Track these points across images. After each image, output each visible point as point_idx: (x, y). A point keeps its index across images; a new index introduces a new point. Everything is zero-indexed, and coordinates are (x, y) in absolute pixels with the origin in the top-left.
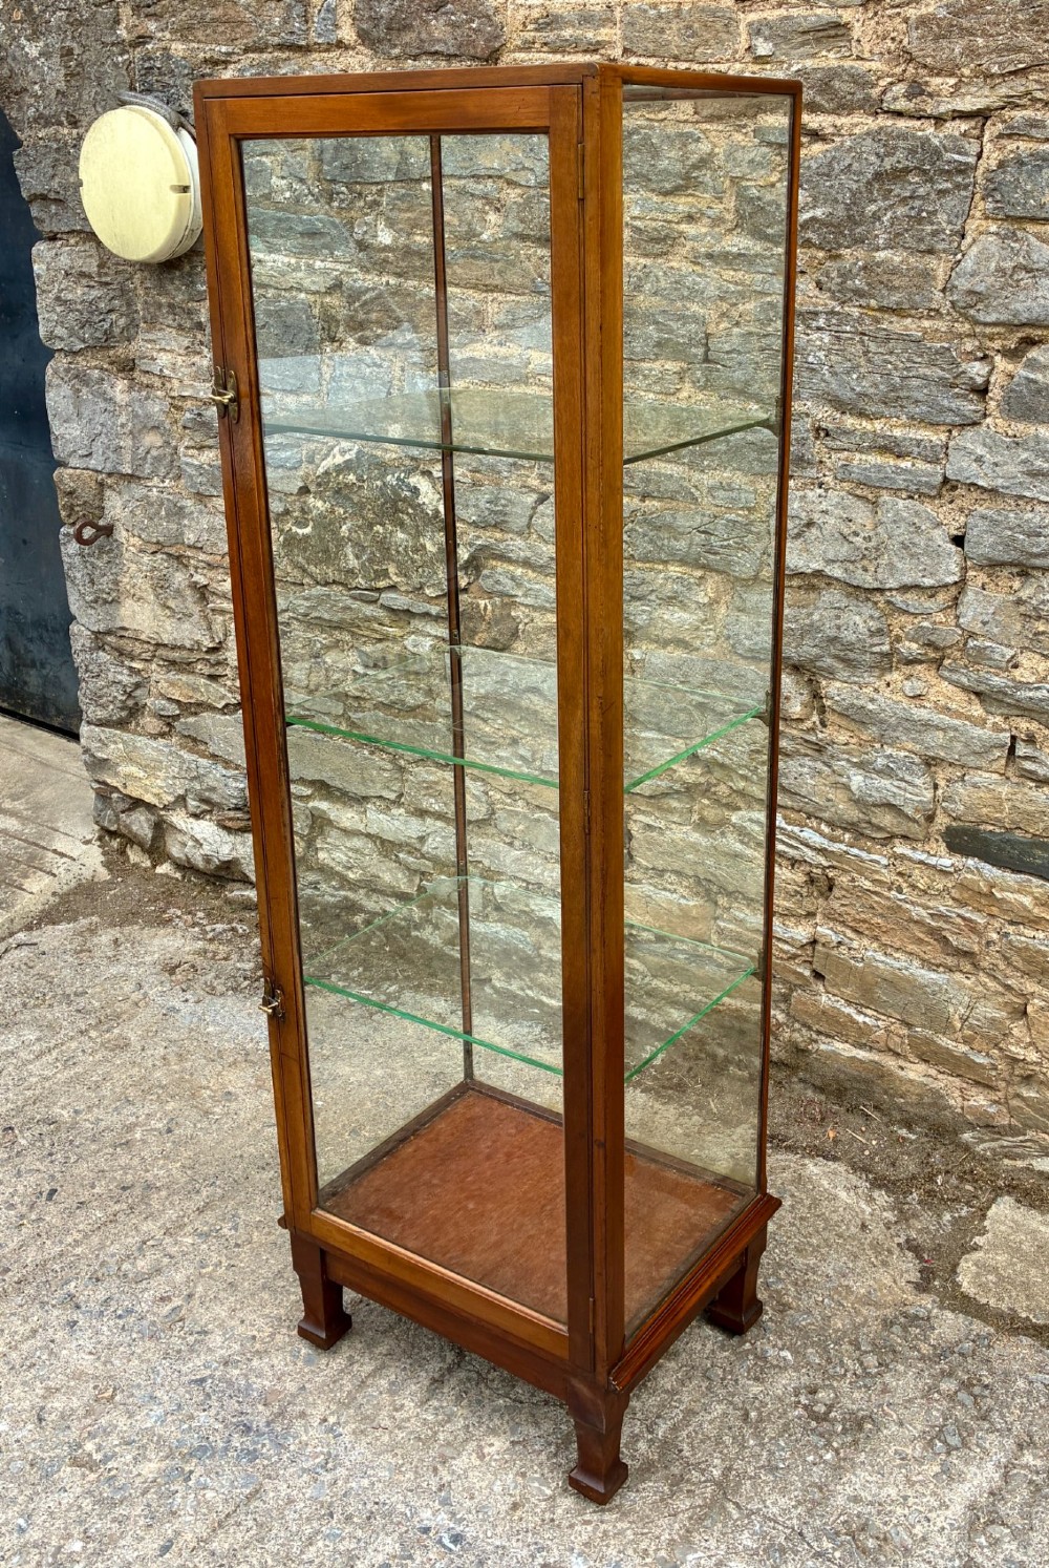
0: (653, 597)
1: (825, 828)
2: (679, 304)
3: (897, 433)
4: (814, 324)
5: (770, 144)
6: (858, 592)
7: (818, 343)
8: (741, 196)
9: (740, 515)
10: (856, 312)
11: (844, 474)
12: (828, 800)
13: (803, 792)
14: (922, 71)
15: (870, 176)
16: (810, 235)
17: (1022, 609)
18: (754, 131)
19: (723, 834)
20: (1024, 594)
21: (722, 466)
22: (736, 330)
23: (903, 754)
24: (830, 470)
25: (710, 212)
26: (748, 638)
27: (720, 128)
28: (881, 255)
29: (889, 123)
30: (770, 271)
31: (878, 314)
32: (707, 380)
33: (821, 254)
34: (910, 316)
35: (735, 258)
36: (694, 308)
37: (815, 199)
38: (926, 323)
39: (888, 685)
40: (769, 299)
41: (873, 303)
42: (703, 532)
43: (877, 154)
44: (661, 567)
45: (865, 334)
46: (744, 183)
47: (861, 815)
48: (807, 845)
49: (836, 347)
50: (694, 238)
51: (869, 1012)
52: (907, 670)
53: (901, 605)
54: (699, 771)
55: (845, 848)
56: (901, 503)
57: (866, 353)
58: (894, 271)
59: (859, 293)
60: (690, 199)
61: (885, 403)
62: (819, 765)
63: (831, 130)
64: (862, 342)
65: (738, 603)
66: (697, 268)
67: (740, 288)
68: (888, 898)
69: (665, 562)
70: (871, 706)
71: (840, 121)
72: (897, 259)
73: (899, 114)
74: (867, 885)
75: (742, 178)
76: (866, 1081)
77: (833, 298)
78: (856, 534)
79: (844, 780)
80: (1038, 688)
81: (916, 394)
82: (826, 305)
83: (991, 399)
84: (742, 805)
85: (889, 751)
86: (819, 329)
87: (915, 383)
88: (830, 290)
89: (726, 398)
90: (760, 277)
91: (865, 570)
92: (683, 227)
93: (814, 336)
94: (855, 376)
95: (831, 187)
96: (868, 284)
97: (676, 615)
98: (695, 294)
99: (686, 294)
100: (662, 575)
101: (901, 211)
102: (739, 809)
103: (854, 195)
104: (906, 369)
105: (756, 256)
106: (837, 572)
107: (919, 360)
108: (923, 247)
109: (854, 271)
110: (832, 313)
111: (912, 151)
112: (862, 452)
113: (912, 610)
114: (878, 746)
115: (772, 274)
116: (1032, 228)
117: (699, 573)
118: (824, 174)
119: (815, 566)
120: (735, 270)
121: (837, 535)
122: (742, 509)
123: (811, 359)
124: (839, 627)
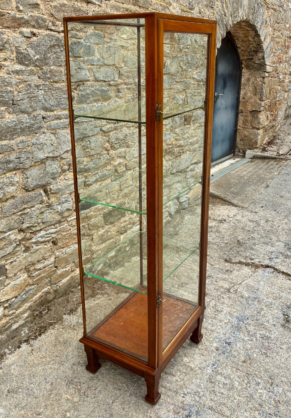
0: (5, 186)
1: (53, 227)
2: (4, 88)
3: (59, 113)
4: (40, 88)
5: (25, 37)
6: (54, 158)
7: (41, 93)
8: (18, 52)
9: (27, 149)
10: (48, 83)
11: (49, 128)
12: (54, 218)
13: (48, 220)
14: (55, 20)
15: (49, 46)
16: (37, 63)
17: (84, 148)
18: (19, 32)
19: (32, 247)
20: (84, 144)
21: (19, 136)
22: (20, 94)
23: (66, 195)
24: (45, 128)
25: (11, 58)
26: (32, 184)
27: (9, 31)
28: (52, 67)
29: (50, 32)
30: (28, 74)
31: (52, 83)
32: (13, 111)
33: (39, 69)
34: (59, 83)
35: (19, 71)
36: (9, 89)
37: (36, 53)
38: (62, 84)
39: (61, 180)
40: (28, 83)
41: (52, 80)
42: (18, 158)
43: (50, 41)
44: (4, 176)
45: (51, 89)
46: (19, 48)
47: (61, 217)
48: (52, 233)
49: (45, 94)
50: (8, 66)
51: (67, 266)
52: (64, 174)
53: (64, 157)
54: (22, 233)
55: (60, 228)
56: (62, 131)
57: (52, 94)
58: (56, 72)
59: (49, 78)
60: (4, 53)
61: (56, 106)
62: (50, 210)
63: (37, 34)
64: (50, 91)
65: (25, 176)
66: (9, 75)
67: (20, 80)
68: (69, 233)
69: (5, 174)
70: (60, 187)
71: (40, 31)
72: (55, 68)
73: (51, 30)
74: (65, 233)
75: (19, 47)
76: (70, 284)
77: (43, 80)
78: (54, 143)
79: (57, 210)
80: (88, 164)
81: (63, 102)
82: (42, 83)
83: (75, 100)
84: (33, 236)
85: (64, 196)
86: (41, 89)
87: (62, 99)
88: (42, 78)
89: (18, 115)
90: (25, 76)
91: (57, 151)
92: (3, 63)
93: (40, 91)
94: (50, 101)
95: (40, 49)
96: (51, 76)
97: (11, 189)
98: (9, 84)
99: (6, 84)
100: (5, 178)
101: (54, 56)
102: (33, 237)
103: (45, 51)
104: (60, 96)
105: (25, 70)
106: (51, 155)
107: (62, 94)
108: (59, 65)
109: (48, 72)
110: (44, 84)
111: (56, 40)
112: (53, 121)
113: (66, 158)
114: (61, 197)
115: (28, 75)
116: (78, 59)
117: (14, 172)
118: (38, 46)
119: (46, 156)
120: (19, 75)
121: (50, 145)
122: (26, 147)
123: (40, 98)
124: (52, 170)
